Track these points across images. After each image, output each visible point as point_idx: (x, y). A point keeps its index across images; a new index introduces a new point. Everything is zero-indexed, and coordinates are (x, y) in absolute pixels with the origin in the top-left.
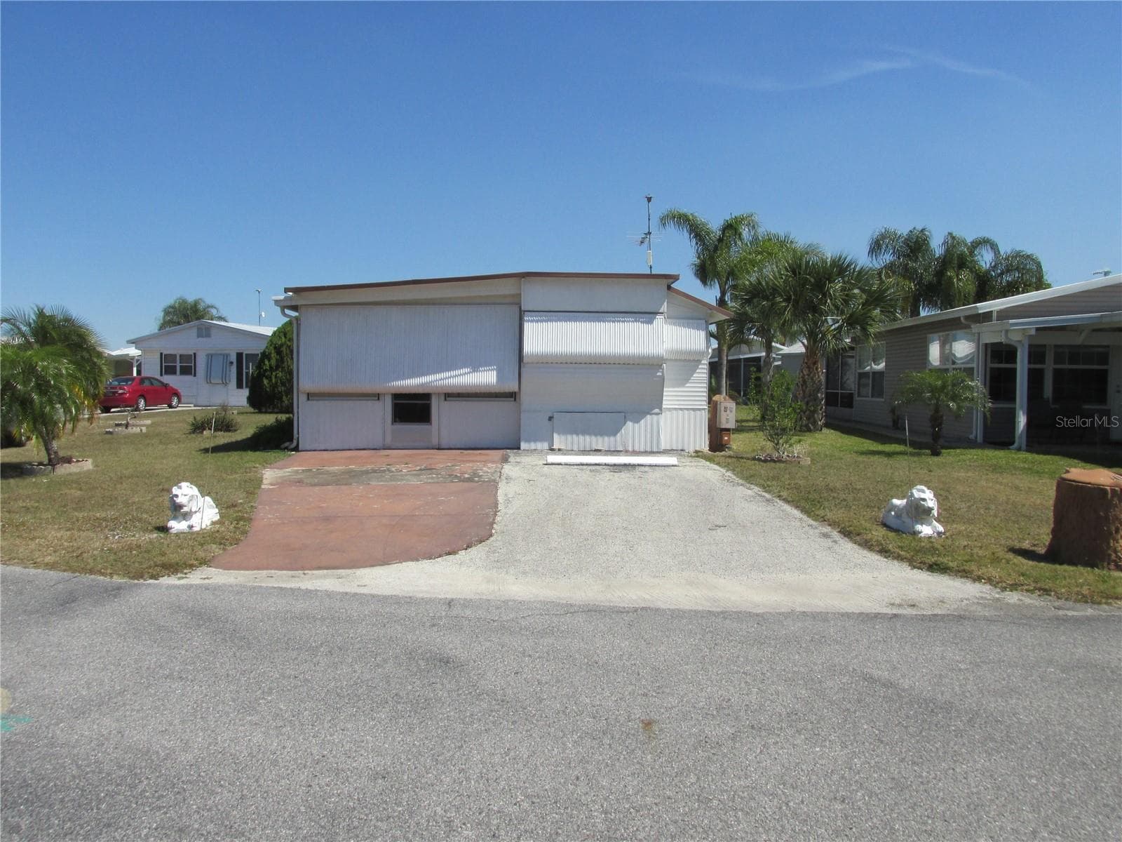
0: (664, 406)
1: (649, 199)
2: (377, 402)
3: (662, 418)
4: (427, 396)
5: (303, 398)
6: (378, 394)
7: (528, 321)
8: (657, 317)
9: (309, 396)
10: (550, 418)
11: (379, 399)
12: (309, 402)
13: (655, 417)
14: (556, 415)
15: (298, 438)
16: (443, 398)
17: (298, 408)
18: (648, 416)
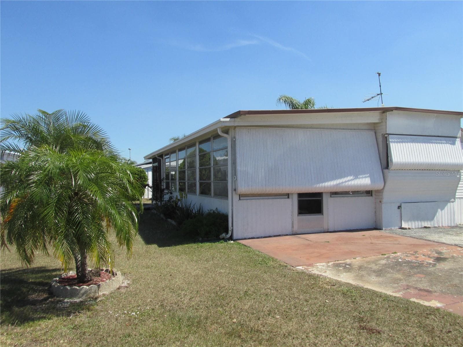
0: (456, 196)
1: (379, 74)
2: (287, 199)
3: (456, 204)
4: (319, 195)
5: (236, 198)
6: (288, 194)
7: (392, 142)
8: (457, 140)
9: (241, 196)
10: (399, 207)
11: (288, 198)
12: (241, 201)
13: (452, 203)
14: (403, 205)
15: (232, 230)
16: (329, 195)
17: (232, 206)
18: (449, 204)
